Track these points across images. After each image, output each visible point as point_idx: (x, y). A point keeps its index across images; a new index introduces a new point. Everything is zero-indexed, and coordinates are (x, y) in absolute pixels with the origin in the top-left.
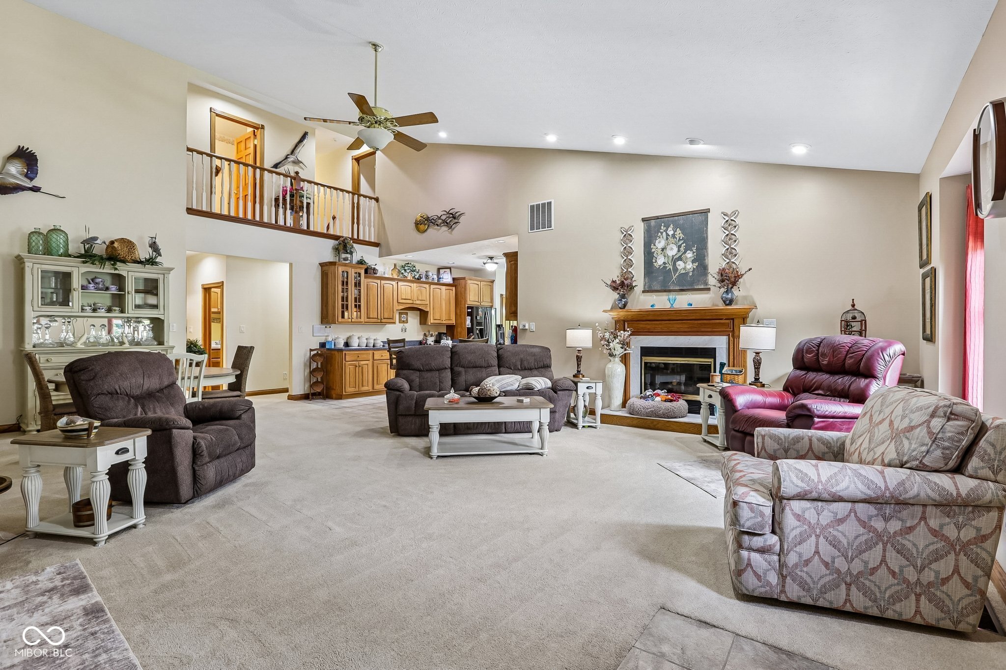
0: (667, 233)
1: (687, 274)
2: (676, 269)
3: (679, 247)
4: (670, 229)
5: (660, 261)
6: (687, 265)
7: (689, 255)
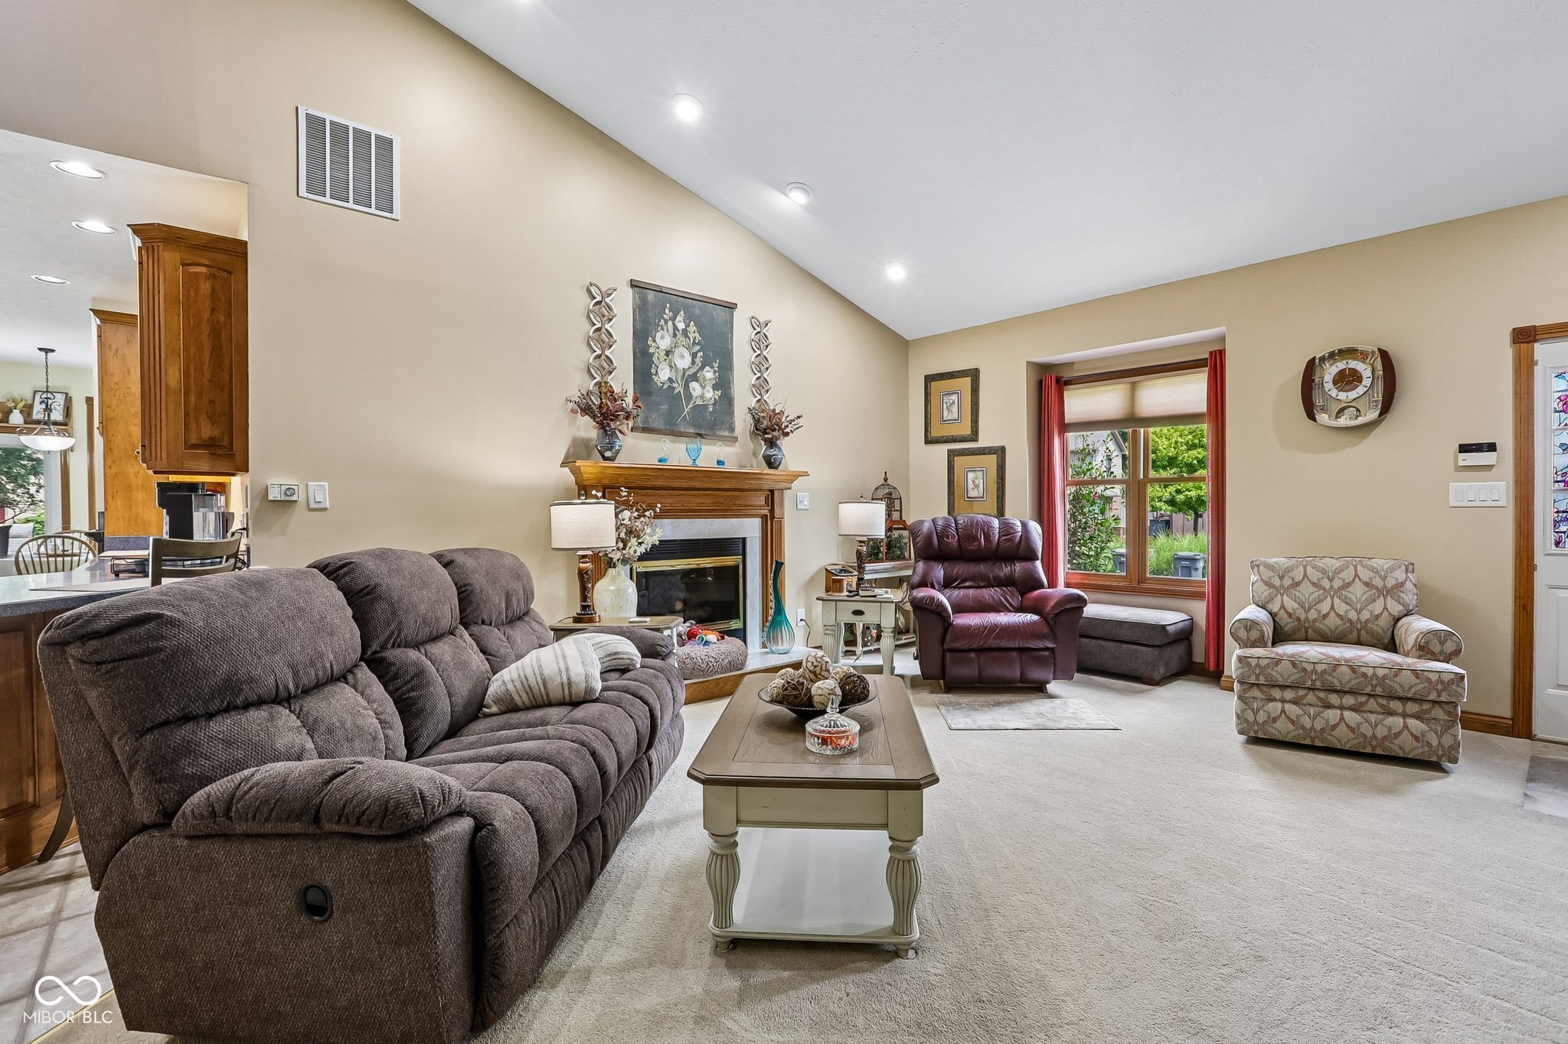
0: (674, 324)
1: (705, 407)
2: (689, 397)
3: (694, 356)
4: (679, 318)
5: (663, 374)
6: (704, 392)
7: (709, 374)
